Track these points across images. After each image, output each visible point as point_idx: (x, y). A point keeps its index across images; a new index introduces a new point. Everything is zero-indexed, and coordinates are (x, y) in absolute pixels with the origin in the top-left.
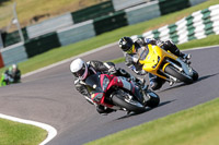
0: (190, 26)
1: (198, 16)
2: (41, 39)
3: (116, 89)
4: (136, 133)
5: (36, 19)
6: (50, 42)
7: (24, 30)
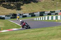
3: (25, 25)
5: (25, 13)
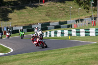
0: (46, 34)
1: (48, 32)
2: (15, 30)
4: (28, 54)
5: (15, 26)
6: (17, 31)
7: (12, 28)
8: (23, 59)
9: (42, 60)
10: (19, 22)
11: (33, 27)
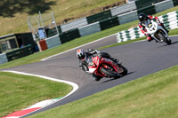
2: (69, 32)
4: (124, 87)
5: (66, 21)
6: (74, 34)
7: (59, 27)
8: (114, 102)
9: (164, 94)
10: (73, 9)
11: (113, 14)
